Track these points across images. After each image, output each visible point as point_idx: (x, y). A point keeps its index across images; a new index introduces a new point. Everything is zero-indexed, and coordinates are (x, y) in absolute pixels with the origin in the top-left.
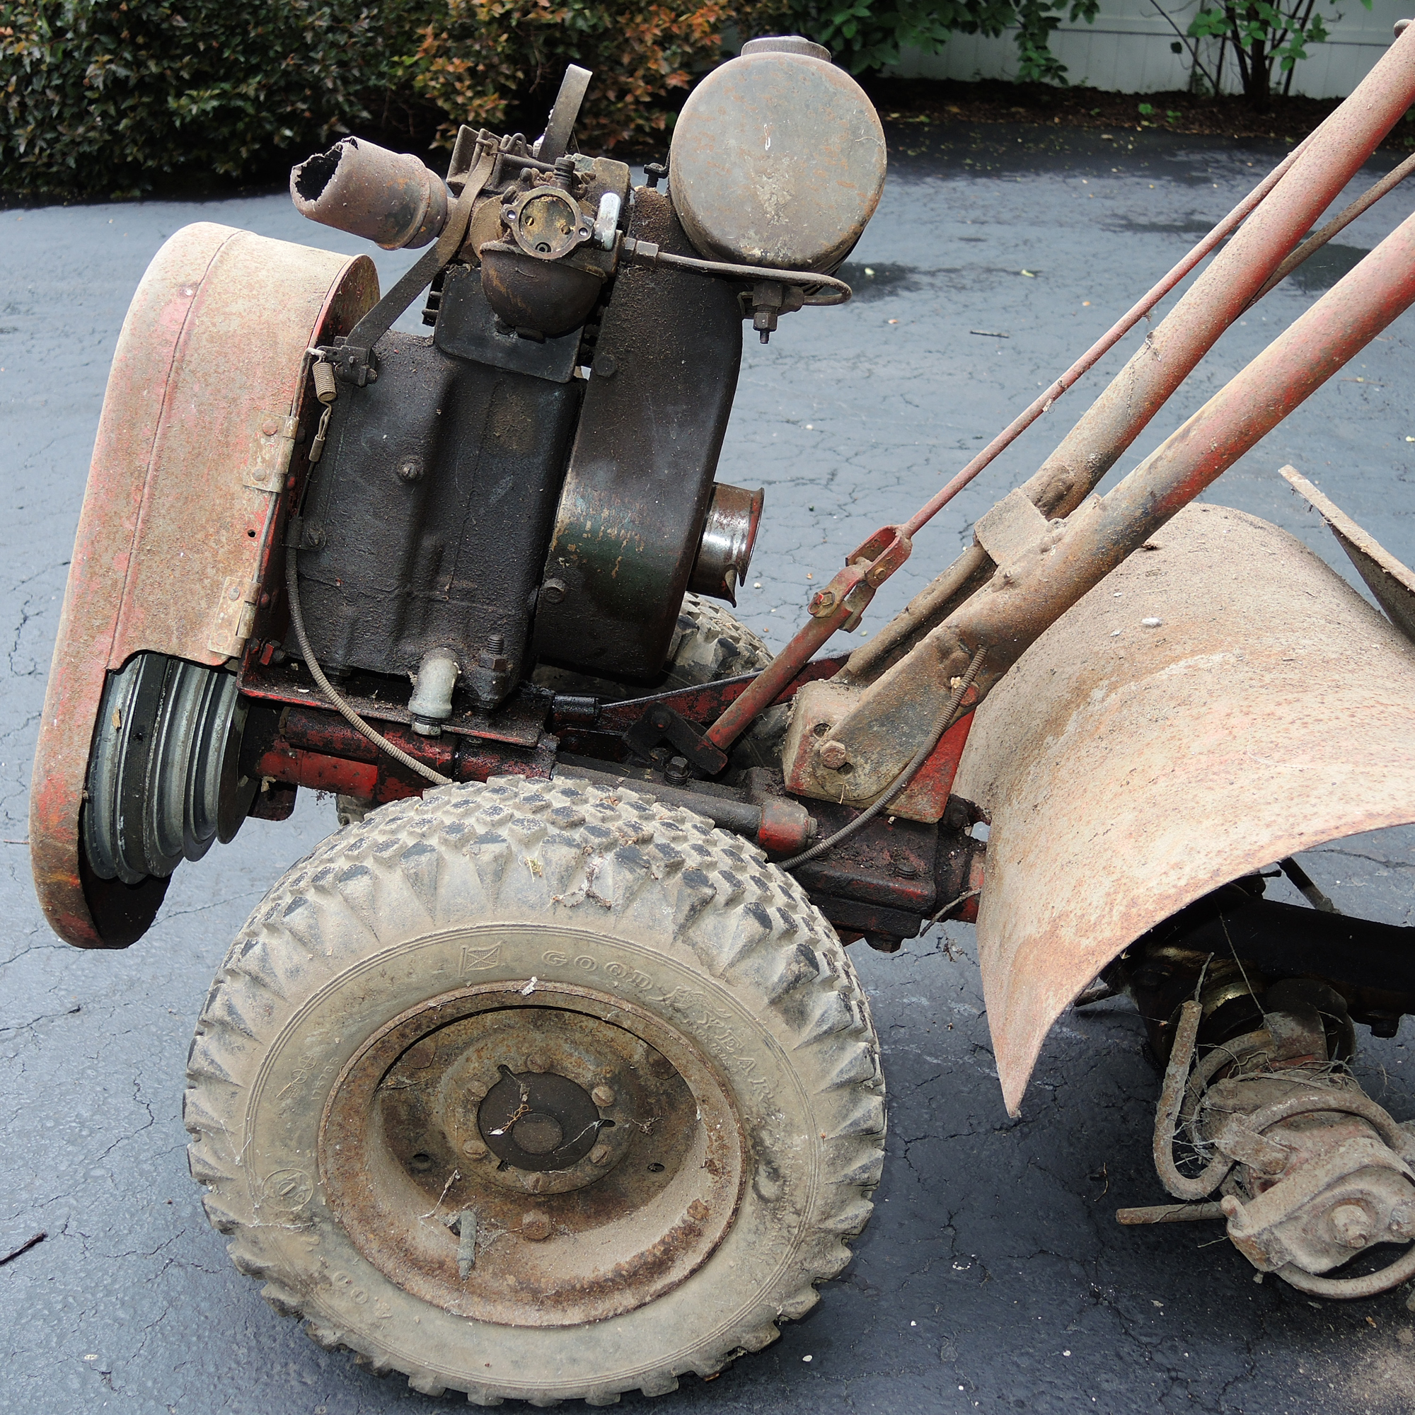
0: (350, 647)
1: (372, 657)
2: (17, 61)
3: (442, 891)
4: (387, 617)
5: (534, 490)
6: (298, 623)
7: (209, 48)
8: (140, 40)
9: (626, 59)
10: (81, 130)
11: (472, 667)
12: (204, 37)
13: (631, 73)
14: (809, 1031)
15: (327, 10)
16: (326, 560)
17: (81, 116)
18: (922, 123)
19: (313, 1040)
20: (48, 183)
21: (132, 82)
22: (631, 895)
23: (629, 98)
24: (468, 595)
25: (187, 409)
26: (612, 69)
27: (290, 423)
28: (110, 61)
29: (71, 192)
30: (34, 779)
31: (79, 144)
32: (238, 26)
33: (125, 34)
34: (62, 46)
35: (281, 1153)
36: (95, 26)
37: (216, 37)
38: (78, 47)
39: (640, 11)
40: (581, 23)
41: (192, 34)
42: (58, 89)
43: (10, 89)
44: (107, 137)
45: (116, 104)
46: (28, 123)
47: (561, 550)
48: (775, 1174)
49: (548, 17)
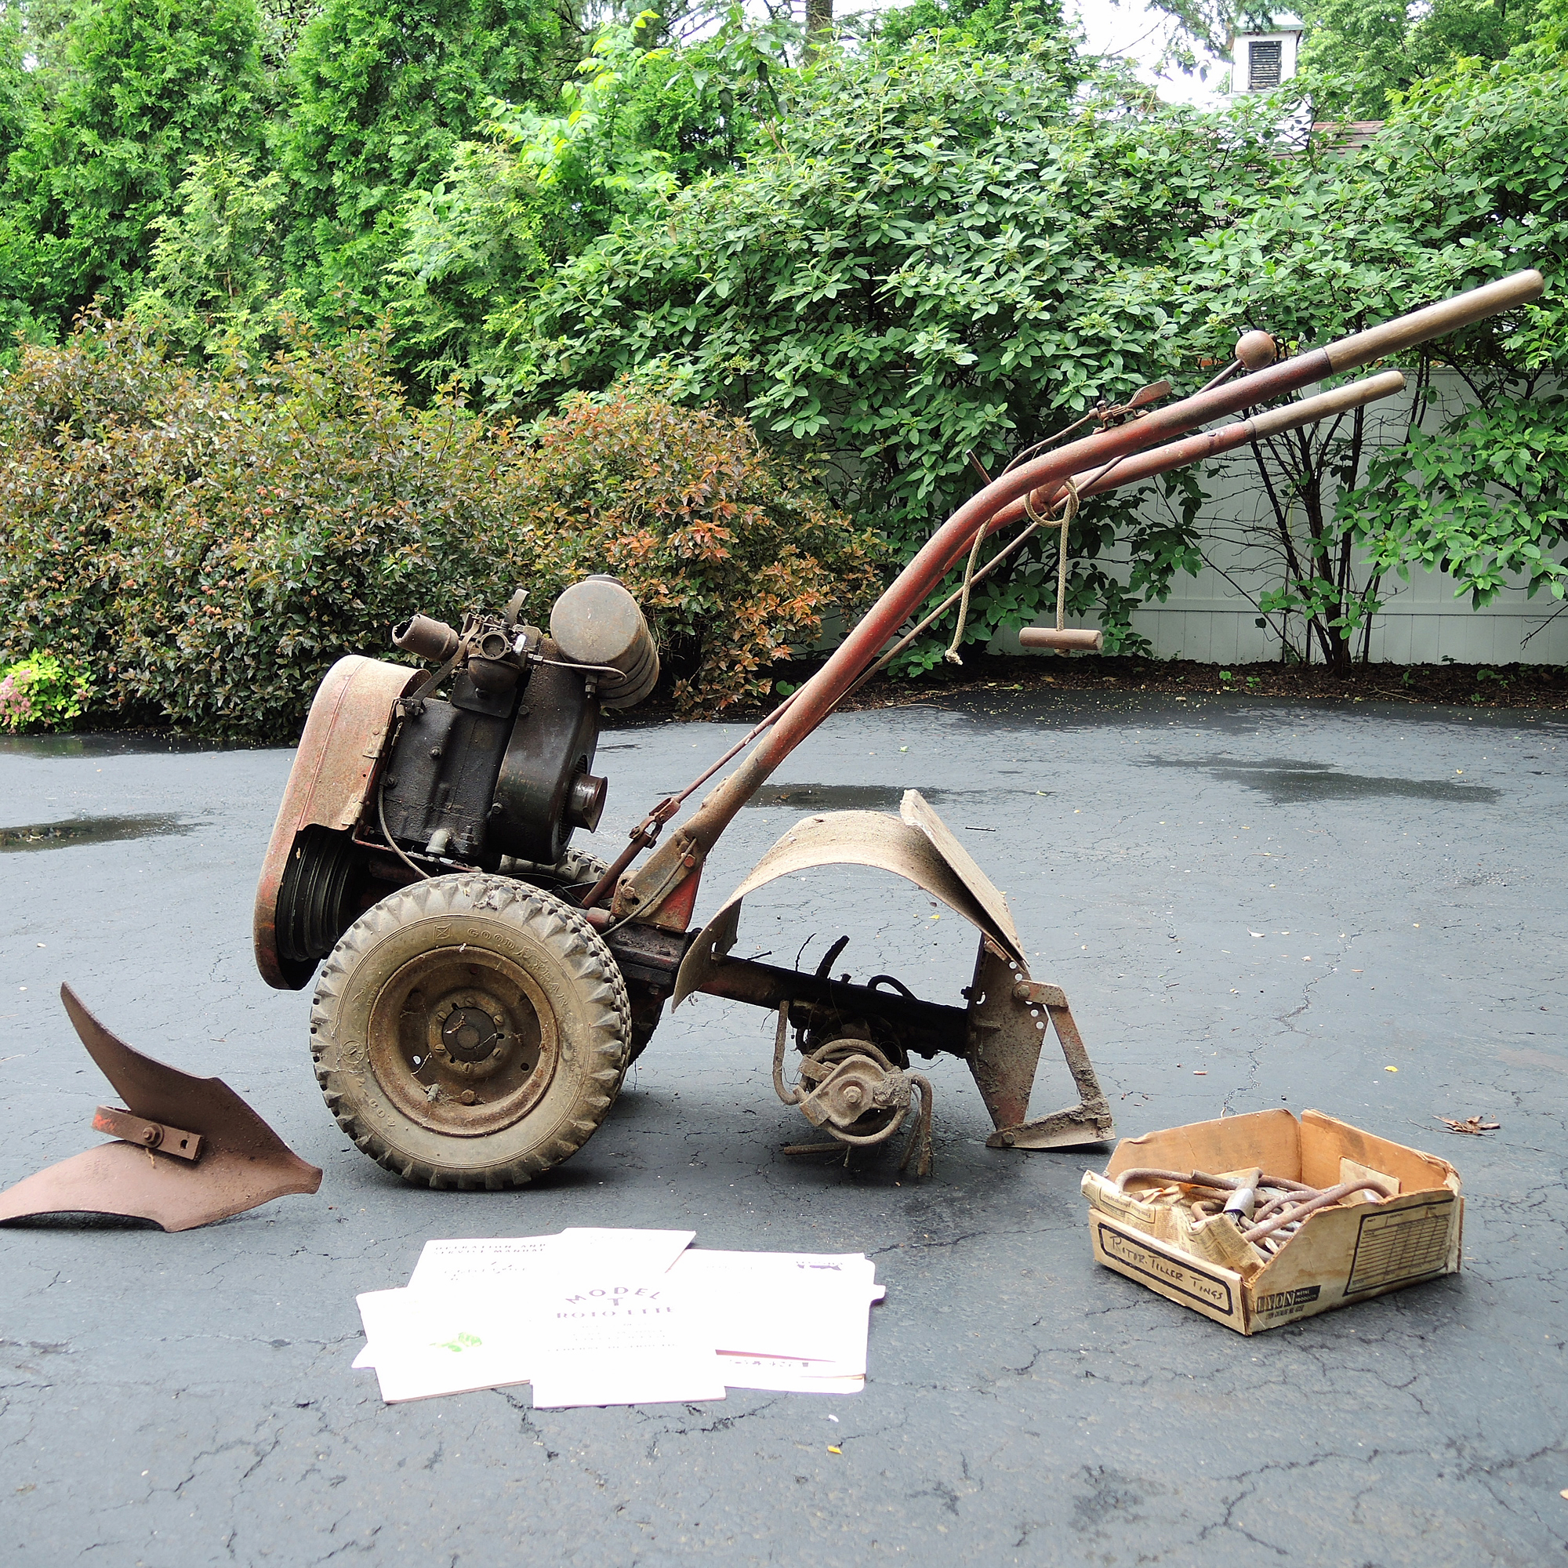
0: (404, 829)
1: (412, 834)
2: (223, 634)
3: (429, 903)
4: (421, 816)
5: (491, 765)
6: (381, 815)
7: (381, 625)
8: (325, 618)
9: (736, 637)
10: (270, 689)
11: (456, 839)
12: (377, 616)
13: (741, 648)
14: (582, 972)
15: (481, 596)
16: (396, 791)
17: (271, 678)
18: (1015, 691)
19: (370, 972)
20: (237, 734)
21: (316, 651)
22: (507, 905)
23: (738, 668)
24: (459, 811)
25: (342, 724)
26: (725, 644)
27: (385, 729)
28: (299, 634)
29: (257, 741)
30: (262, 877)
31: (267, 701)
32: (407, 608)
33: (313, 613)
34: (261, 623)
35: (351, 1031)
36: (289, 607)
37: (388, 617)
38: (274, 624)
39: (753, 597)
40: (695, 607)
41: (368, 614)
42: (253, 656)
43: (215, 656)
44: (291, 695)
45: (300, 669)
46: (226, 683)
47: (501, 790)
48: (570, 1047)
49: (667, 602)
